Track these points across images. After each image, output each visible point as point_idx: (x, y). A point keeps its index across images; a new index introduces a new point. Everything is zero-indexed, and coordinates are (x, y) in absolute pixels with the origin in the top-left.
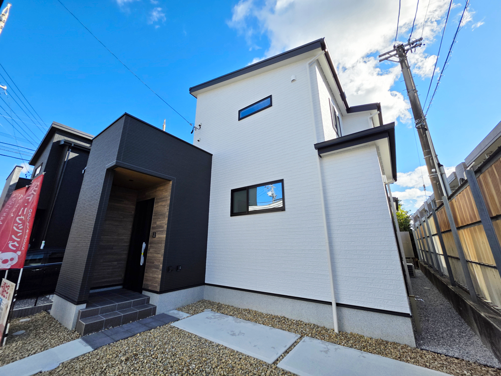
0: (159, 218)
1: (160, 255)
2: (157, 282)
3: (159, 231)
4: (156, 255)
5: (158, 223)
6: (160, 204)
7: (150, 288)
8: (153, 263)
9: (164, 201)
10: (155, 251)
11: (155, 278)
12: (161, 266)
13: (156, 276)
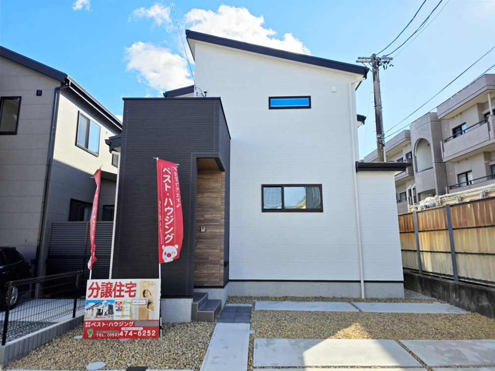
0: (208, 211)
1: (218, 251)
2: (217, 277)
3: (212, 225)
4: (211, 251)
5: (207, 216)
6: (205, 195)
7: (205, 285)
8: (208, 259)
9: (213, 192)
10: (209, 246)
11: (214, 274)
12: (223, 261)
13: (214, 271)
